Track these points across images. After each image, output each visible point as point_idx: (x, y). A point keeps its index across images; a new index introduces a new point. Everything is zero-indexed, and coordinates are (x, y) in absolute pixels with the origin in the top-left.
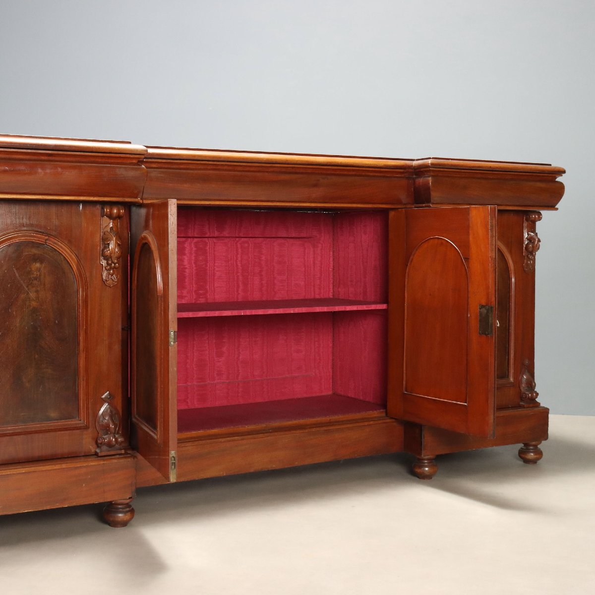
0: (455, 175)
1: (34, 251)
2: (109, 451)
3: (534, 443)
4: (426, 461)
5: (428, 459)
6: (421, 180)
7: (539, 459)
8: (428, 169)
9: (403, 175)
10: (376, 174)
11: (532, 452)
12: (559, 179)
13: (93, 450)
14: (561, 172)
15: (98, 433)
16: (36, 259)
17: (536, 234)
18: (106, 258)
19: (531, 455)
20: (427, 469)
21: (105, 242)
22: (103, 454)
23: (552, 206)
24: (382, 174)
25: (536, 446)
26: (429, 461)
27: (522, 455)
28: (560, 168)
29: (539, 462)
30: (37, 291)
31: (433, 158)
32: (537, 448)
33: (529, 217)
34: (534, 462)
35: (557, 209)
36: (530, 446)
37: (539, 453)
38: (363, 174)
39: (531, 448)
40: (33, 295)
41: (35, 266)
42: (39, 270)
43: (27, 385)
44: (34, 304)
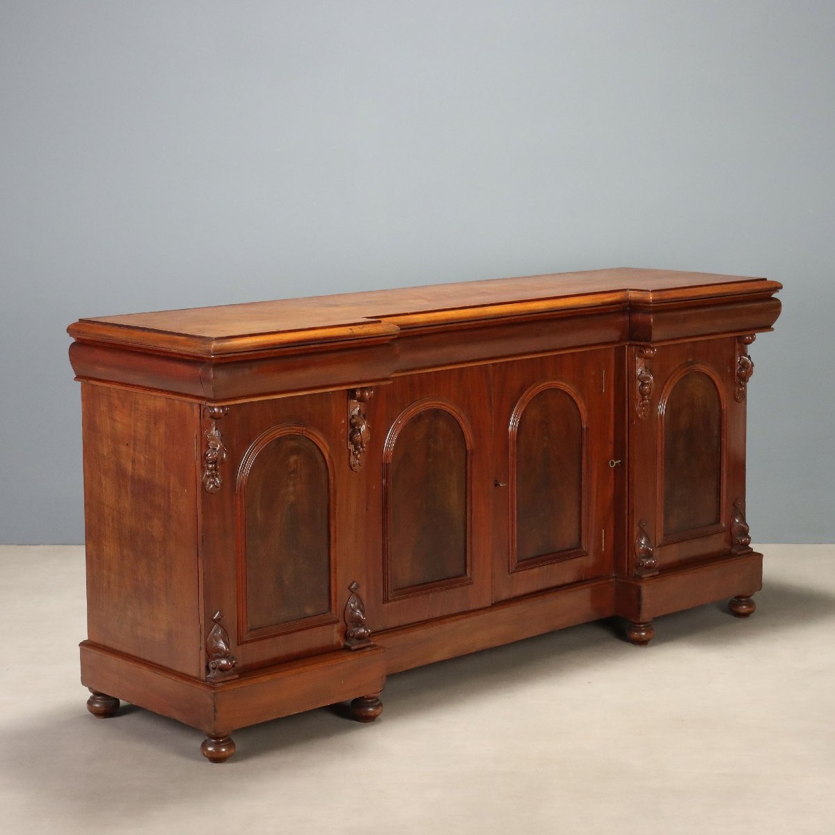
1: (292, 444)
2: (360, 644)
4: (643, 625)
6: (639, 317)
7: (752, 612)
8: (648, 305)
9: (618, 310)
11: (745, 605)
12: (775, 295)
13: (342, 644)
14: (778, 287)
15: (347, 626)
16: (293, 451)
17: (749, 357)
18: (355, 444)
19: (744, 608)
20: (643, 633)
21: (354, 427)
22: (356, 647)
23: (767, 327)
27: (732, 608)
28: (777, 282)
30: (294, 485)
32: (750, 599)
33: (741, 340)
34: (747, 615)
35: (773, 329)
37: (752, 605)
39: (744, 600)
40: (291, 489)
41: (293, 459)
42: (296, 462)
43: (287, 583)
44: (292, 498)
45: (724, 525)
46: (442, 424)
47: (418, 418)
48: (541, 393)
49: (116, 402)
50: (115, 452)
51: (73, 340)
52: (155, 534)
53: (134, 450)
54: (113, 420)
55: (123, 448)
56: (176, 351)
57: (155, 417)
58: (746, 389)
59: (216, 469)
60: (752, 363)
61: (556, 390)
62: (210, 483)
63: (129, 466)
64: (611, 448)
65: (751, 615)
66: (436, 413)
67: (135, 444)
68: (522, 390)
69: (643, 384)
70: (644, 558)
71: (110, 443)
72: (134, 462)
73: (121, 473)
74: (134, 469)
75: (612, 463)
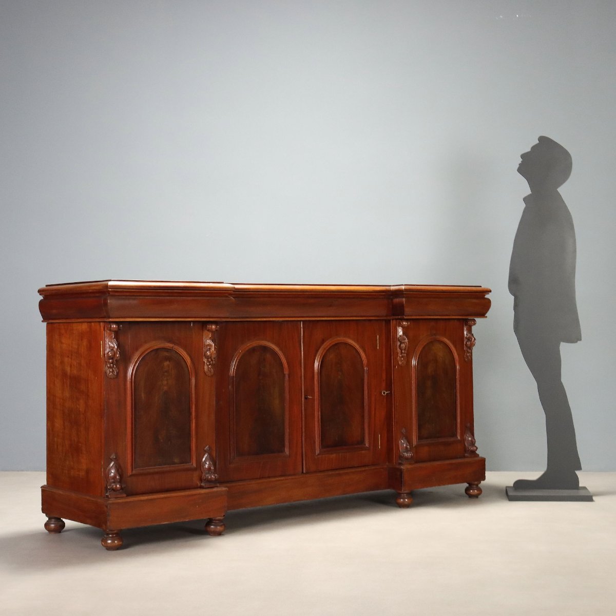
0: (419, 296)
1: (166, 354)
2: (210, 485)
3: (475, 483)
4: (405, 495)
5: (406, 493)
6: (397, 300)
8: (402, 293)
9: (384, 297)
10: (368, 297)
11: (474, 489)
12: (487, 296)
13: (199, 485)
14: (488, 291)
15: (202, 474)
16: (167, 359)
17: (473, 335)
18: (207, 358)
20: (406, 500)
21: (208, 347)
22: (207, 486)
23: (483, 315)
24: (371, 297)
26: (407, 495)
27: (468, 492)
28: (488, 289)
30: (167, 380)
32: (478, 486)
33: (467, 323)
34: (476, 496)
35: (486, 317)
37: (480, 490)
38: (360, 297)
39: (474, 486)
40: (165, 382)
41: (166, 363)
42: (168, 366)
43: (162, 441)
44: (165, 388)
45: (459, 438)
46: (268, 356)
47: (253, 350)
48: (336, 344)
49: (63, 331)
50: (62, 362)
51: (41, 298)
52: (81, 409)
53: (71, 359)
54: (62, 343)
55: (66, 359)
56: (91, 291)
57: (82, 335)
58: (472, 354)
59: (112, 363)
60: (475, 338)
61: (346, 344)
62: (110, 371)
63: (68, 369)
64: (384, 384)
65: (479, 496)
66: (265, 349)
67: (72, 355)
68: (323, 341)
69: (401, 343)
70: (404, 452)
71: (59, 357)
72: (71, 366)
73: (64, 374)
74: (71, 371)
75: (384, 393)
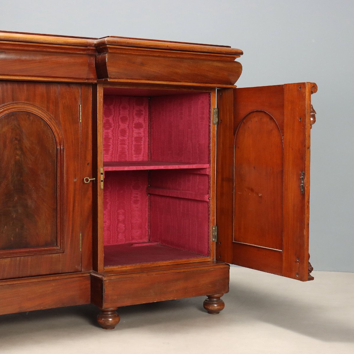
0: (133, 53)
3: (216, 295)
4: (110, 313)
5: (111, 311)
7: (221, 309)
8: (105, 46)
9: (85, 53)
10: (58, 51)
11: (216, 304)
14: (239, 53)
19: (215, 306)
20: (110, 319)
24: (63, 51)
25: (218, 298)
26: (112, 312)
27: (207, 307)
28: (238, 49)
29: (222, 312)
31: (111, 37)
32: (220, 299)
34: (217, 312)
36: (214, 298)
37: (222, 305)
38: (44, 50)
39: (215, 300)
